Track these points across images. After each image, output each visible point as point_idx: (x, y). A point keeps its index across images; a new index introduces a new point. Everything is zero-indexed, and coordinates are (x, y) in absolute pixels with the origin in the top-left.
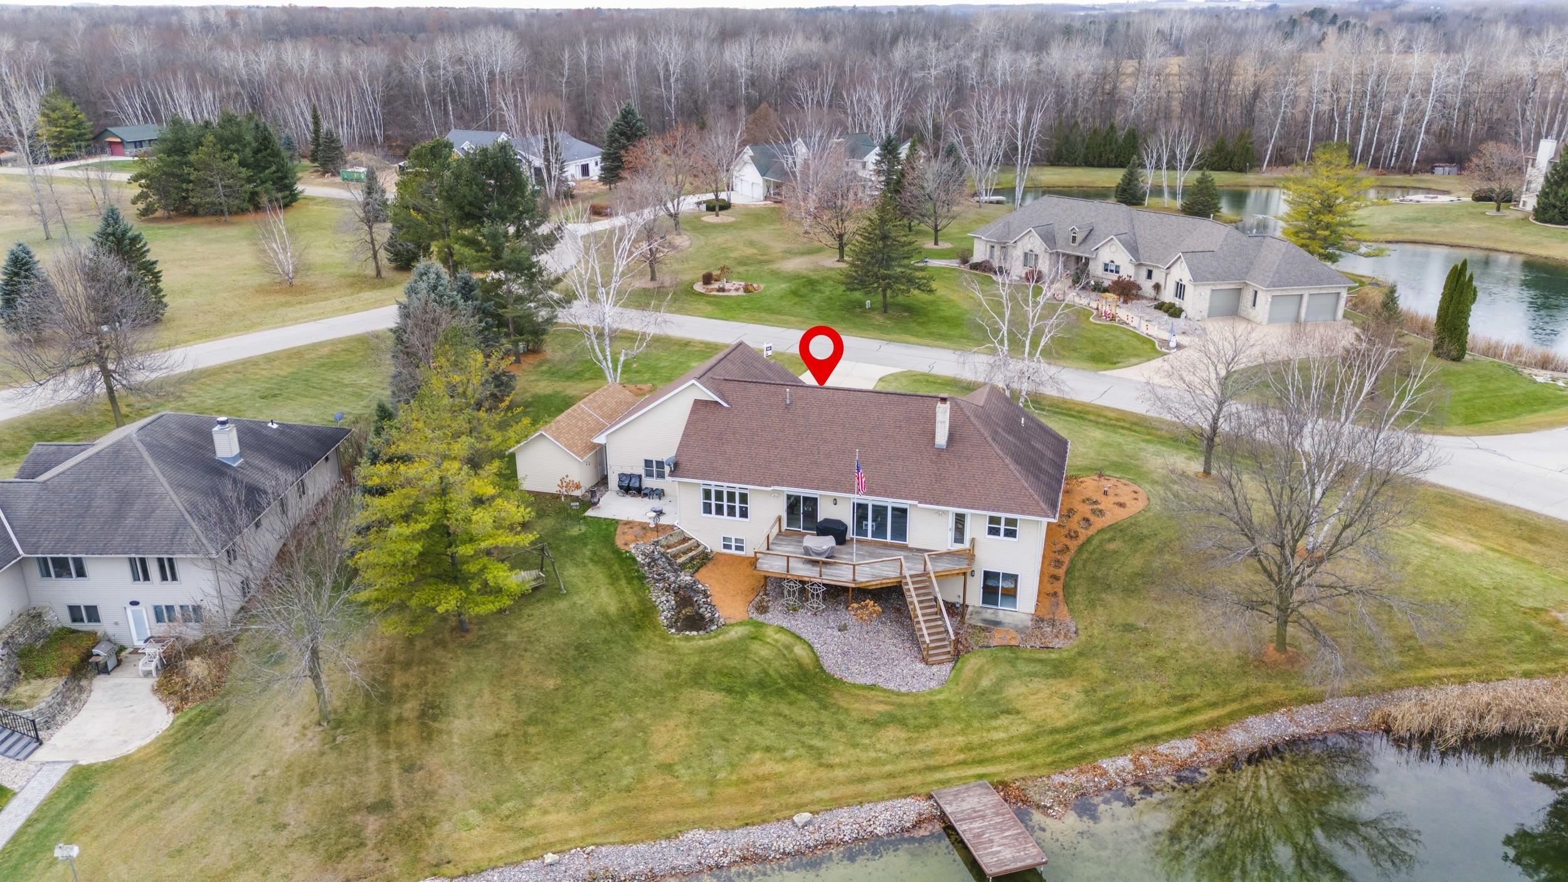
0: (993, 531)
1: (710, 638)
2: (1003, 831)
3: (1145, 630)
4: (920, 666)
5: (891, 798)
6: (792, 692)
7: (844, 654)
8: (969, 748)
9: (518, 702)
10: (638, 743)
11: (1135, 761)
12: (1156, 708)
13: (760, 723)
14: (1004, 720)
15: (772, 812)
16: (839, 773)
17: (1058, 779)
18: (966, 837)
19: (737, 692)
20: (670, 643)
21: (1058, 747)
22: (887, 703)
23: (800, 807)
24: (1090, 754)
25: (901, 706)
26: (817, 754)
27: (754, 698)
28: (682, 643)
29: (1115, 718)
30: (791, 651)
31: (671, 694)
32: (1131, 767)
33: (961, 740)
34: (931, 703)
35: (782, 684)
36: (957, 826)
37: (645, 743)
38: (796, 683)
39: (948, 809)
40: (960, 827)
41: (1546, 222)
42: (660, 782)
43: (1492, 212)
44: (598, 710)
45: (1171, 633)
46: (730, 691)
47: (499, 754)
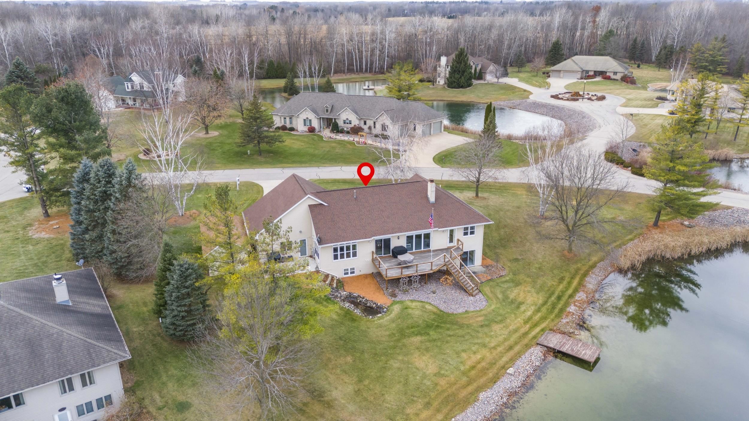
0: (466, 234)
1: (389, 315)
2: (577, 345)
3: (523, 259)
4: (472, 298)
5: (526, 351)
6: (443, 325)
7: (444, 302)
8: (526, 322)
9: (346, 373)
10: (415, 370)
11: (575, 305)
12: (559, 285)
13: (447, 342)
14: (523, 308)
15: (497, 374)
16: (500, 349)
17: (564, 321)
18: (570, 352)
19: (424, 334)
20: (376, 322)
21: (551, 311)
22: (480, 316)
23: (504, 367)
24: (561, 309)
25: (485, 315)
26: (484, 346)
27: (433, 334)
28: (381, 321)
29: (553, 293)
30: (426, 309)
31: (400, 344)
32: (577, 308)
33: (520, 320)
34: (493, 311)
35: (436, 324)
36: (561, 350)
37: (417, 369)
38: (440, 321)
39: (551, 346)
40: (564, 350)
41: (452, 88)
42: (444, 381)
43: (431, 86)
44: (380, 363)
45: (532, 258)
46: (419, 334)
47: (365, 399)
